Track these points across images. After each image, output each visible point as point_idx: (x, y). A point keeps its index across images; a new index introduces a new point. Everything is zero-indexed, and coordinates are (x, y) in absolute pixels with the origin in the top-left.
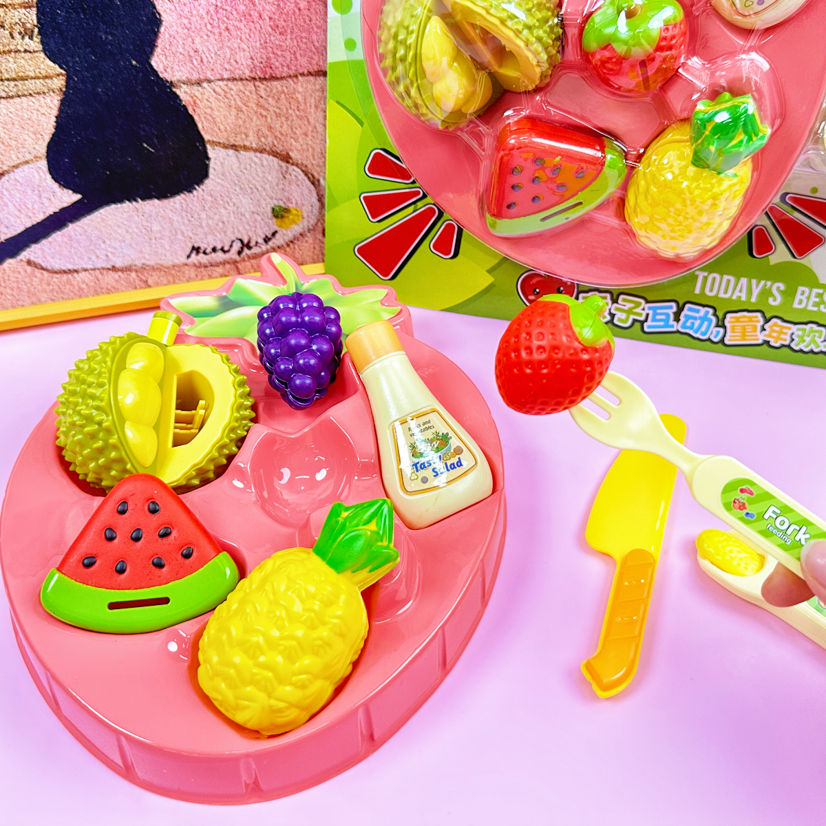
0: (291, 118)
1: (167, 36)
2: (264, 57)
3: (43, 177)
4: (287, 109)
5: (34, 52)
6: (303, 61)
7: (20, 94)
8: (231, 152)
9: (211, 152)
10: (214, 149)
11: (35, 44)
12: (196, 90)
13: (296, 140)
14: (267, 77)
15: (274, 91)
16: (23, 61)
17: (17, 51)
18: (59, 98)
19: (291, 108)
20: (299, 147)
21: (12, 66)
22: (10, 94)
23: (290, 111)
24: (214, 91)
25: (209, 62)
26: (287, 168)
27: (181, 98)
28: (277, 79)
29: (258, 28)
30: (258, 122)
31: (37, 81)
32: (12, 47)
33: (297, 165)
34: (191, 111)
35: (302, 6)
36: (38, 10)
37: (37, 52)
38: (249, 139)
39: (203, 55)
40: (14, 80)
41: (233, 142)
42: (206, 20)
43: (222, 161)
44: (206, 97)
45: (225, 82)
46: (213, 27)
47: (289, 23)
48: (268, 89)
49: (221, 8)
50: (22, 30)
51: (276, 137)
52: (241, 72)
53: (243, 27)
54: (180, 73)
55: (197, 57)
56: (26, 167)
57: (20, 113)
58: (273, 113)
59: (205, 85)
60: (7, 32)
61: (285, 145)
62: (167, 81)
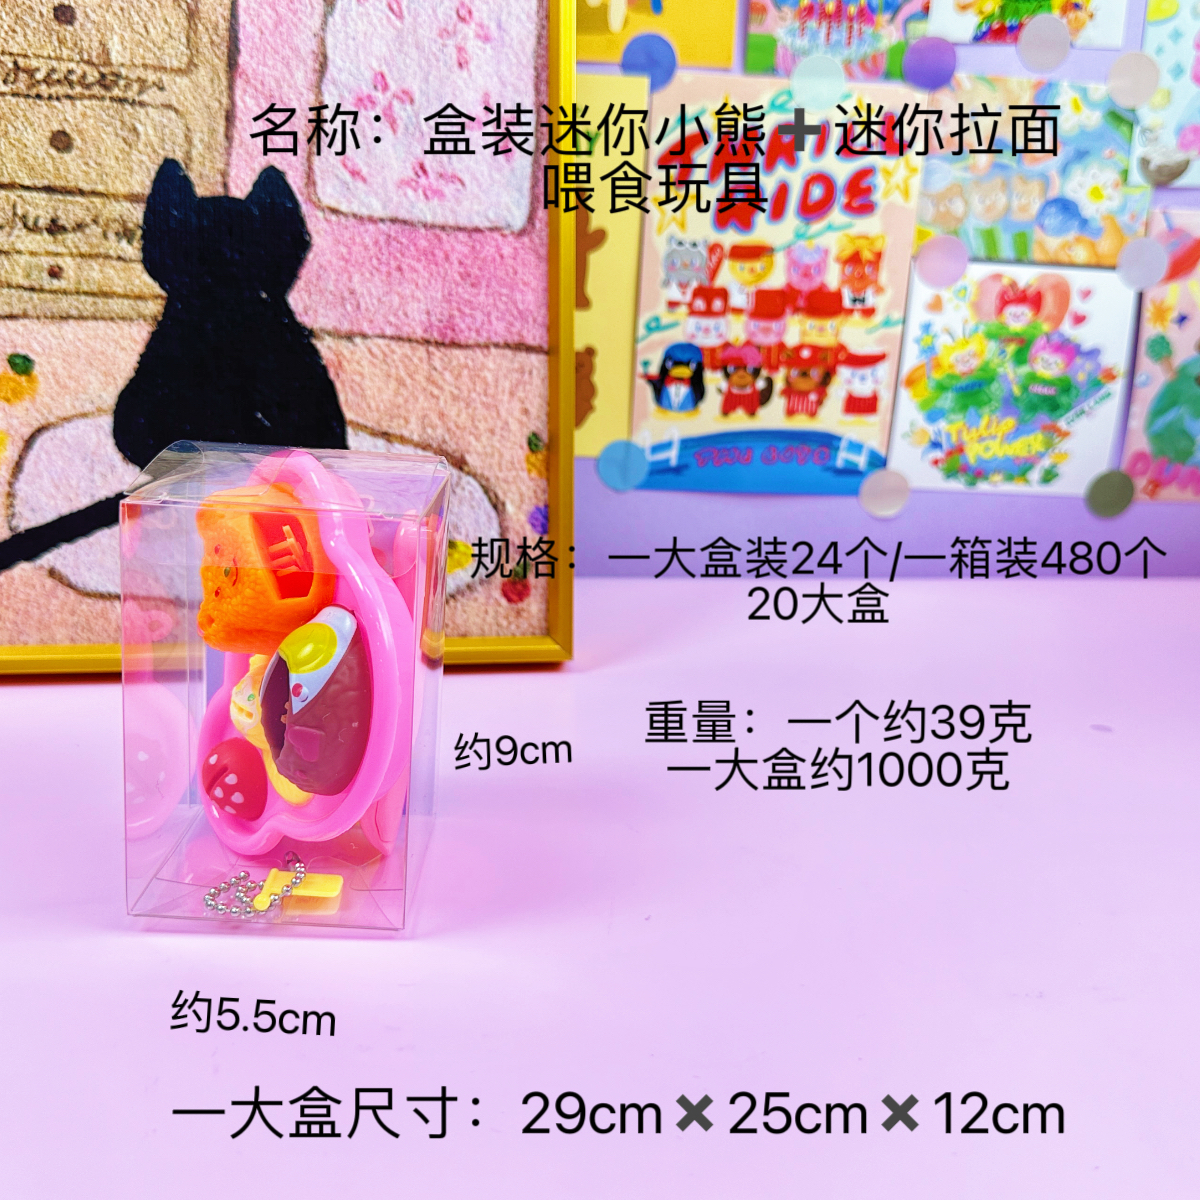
0: (473, 405)
1: (315, 266)
2: (446, 313)
3: (104, 441)
4: (469, 392)
5: (131, 261)
6: (500, 327)
7: (98, 315)
8: (381, 442)
9: (353, 438)
10: (356, 435)
11: (132, 250)
12: (344, 347)
13: (477, 439)
14: (447, 341)
15: (455, 363)
16: (112, 272)
17: (107, 257)
19: (475, 390)
20: (480, 449)
22: (85, 314)
23: (474, 395)
24: (370, 351)
25: (367, 309)
26: (460, 478)
28: (460, 346)
29: (443, 274)
30: (426, 405)
31: (126, 302)
32: (102, 250)
33: (474, 476)
34: (332, 375)
35: (505, 253)
36: (148, 207)
37: (134, 261)
38: (409, 427)
39: (361, 300)
40: (93, 294)
41: (385, 427)
42: (372, 253)
44: (356, 357)
45: (387, 341)
46: (380, 264)
47: (486, 273)
48: (446, 359)
49: (395, 239)
50: (121, 230)
51: (449, 430)
52: (411, 330)
53: (421, 270)
54: (326, 320)
55: (353, 301)
56: (83, 422)
57: (92, 343)
58: (448, 394)
59: (358, 340)
60: (100, 230)
61: (461, 442)
62: (305, 328)
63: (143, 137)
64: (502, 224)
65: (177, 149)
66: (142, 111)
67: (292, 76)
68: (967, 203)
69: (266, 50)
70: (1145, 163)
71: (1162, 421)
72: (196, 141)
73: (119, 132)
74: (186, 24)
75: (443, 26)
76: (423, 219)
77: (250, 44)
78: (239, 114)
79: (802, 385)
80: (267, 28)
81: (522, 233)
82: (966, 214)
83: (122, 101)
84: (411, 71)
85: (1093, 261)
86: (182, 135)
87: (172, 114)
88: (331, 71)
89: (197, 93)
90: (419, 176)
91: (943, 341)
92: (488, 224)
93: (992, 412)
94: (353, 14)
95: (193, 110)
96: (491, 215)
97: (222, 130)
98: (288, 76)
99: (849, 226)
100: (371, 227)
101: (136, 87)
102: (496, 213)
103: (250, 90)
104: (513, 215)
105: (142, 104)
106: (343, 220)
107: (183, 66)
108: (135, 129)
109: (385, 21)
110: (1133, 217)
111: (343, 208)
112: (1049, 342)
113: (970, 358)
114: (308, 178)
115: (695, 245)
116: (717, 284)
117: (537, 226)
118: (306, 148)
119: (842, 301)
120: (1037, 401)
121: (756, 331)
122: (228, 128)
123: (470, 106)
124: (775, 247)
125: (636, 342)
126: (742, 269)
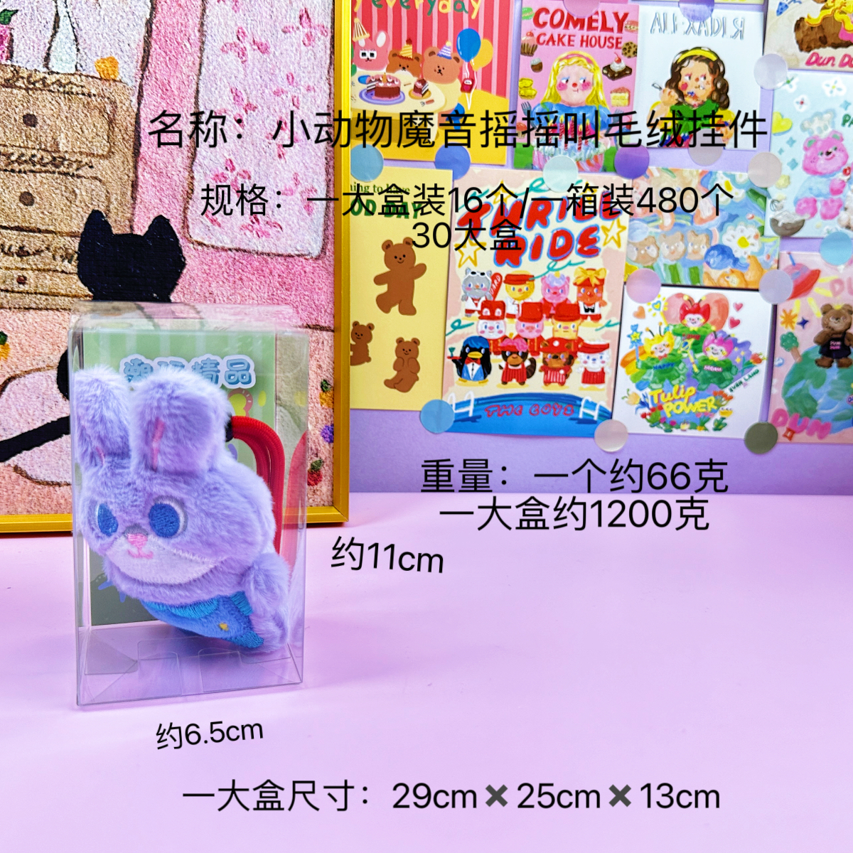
1: (188, 277)
3: (51, 386)
5: (70, 273)
6: (304, 315)
7: (49, 307)
11: (72, 267)
16: (58, 280)
17: (55, 271)
21: (48, 283)
22: (40, 306)
29: (268, 282)
31: (66, 299)
32: (52, 267)
33: (285, 407)
35: (307, 270)
36: (81, 240)
37: (72, 273)
39: (217, 298)
40: (46, 294)
42: (223, 269)
46: (229, 276)
47: (295, 282)
49: (238, 261)
50: (64, 254)
53: (254, 280)
55: (212, 299)
56: (37, 374)
57: (44, 325)
60: (50, 254)
63: (79, 197)
64: (306, 253)
65: (100, 204)
66: (79, 180)
67: (174, 160)
68: (658, 249)
70: (774, 222)
71: (793, 389)
72: (113, 200)
73: (64, 193)
74: (107, 127)
75: (268, 130)
76: (256, 249)
77: (147, 140)
78: (140, 184)
79: (555, 364)
81: (317, 258)
82: (658, 256)
83: (66, 174)
84: (249, 159)
85: (743, 286)
86: (103, 196)
87: (98, 183)
88: (199, 159)
89: (114, 170)
90: (253, 223)
91: (646, 336)
92: (297, 253)
93: (680, 382)
95: (110, 180)
96: (299, 248)
97: (129, 193)
98: (171, 160)
99: (583, 262)
100: (223, 254)
101: (75, 166)
102: (301, 246)
103: (148, 169)
104: (312, 247)
105: (79, 177)
106: (206, 249)
107: (105, 153)
108: (74, 192)
109: (232, 128)
110: (769, 257)
111: (206, 242)
112: (716, 337)
113: (664, 348)
114: (184, 223)
115: (483, 274)
116: (498, 299)
117: (327, 254)
118: (183, 205)
119: (579, 311)
120: (709, 376)
121: (524, 329)
122: (133, 192)
123: (286, 181)
124: (535, 276)
125: (445, 335)
126: (514, 289)
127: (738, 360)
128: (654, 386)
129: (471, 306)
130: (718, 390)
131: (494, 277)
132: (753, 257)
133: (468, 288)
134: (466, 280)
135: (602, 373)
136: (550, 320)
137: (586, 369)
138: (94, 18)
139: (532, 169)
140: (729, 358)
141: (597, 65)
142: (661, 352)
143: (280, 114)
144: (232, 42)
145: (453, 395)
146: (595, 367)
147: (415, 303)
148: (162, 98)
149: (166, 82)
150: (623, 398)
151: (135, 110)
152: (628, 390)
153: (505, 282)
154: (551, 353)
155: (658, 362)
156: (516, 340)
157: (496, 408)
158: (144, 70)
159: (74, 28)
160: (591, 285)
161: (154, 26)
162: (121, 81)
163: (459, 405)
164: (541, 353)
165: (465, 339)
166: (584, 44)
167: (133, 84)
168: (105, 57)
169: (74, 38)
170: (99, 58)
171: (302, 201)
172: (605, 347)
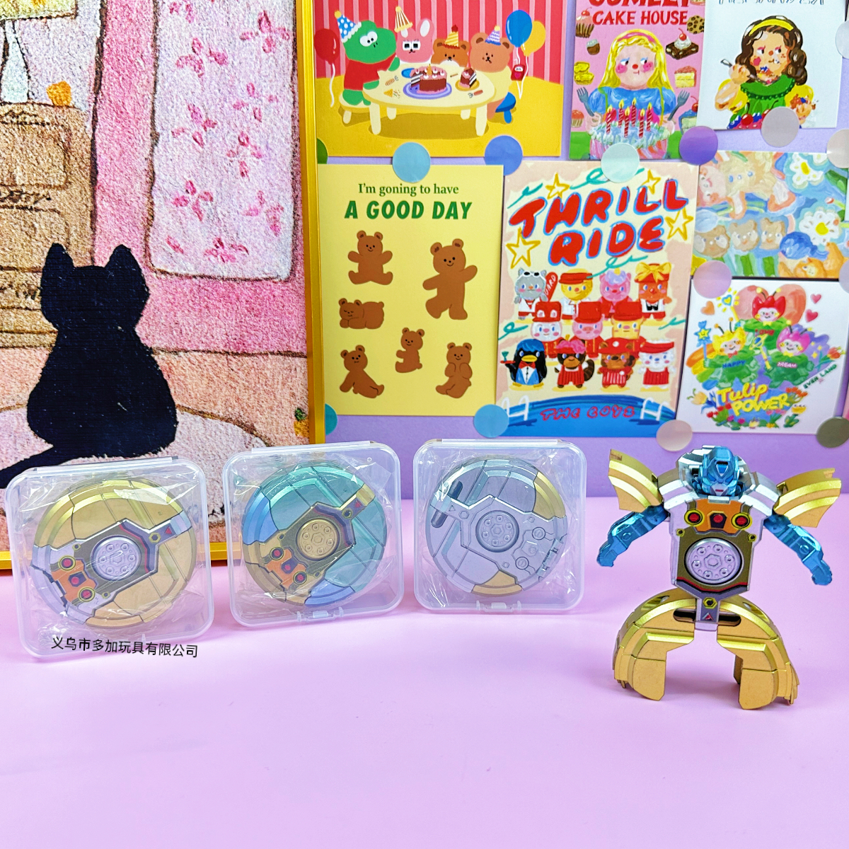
0: (258, 392)
1: (152, 308)
2: (239, 334)
3: (21, 424)
4: (255, 383)
5: (34, 310)
6: (274, 341)
7: (15, 345)
8: (199, 418)
9: (180, 417)
10: (182, 414)
11: (35, 303)
12: (173, 358)
13: (262, 413)
14: (239, 352)
15: (245, 365)
16: (22, 317)
17: (19, 308)
18: (48, 352)
19: (259, 382)
20: (264, 420)
21: (13, 320)
22: (6, 345)
23: (258, 386)
24: (190, 361)
25: (187, 334)
26: (251, 439)
27: (158, 363)
28: (248, 355)
29: (235, 308)
30: (227, 393)
31: (32, 336)
32: (16, 304)
33: (260, 437)
34: (165, 377)
35: (276, 294)
36: (43, 275)
37: (36, 310)
38: (217, 407)
39: (183, 327)
40: (12, 332)
41: (201, 408)
42: (188, 298)
43: (189, 426)
44: (180, 364)
45: (200, 354)
46: (194, 304)
47: (264, 307)
48: (240, 364)
49: (203, 288)
50: (27, 290)
51: (243, 408)
52: (216, 346)
53: (221, 307)
54: (160, 342)
55: (177, 329)
56: (8, 412)
57: (11, 363)
58: (241, 385)
59: (181, 354)
60: (14, 291)
61: (250, 416)
62: (147, 347)
63: (38, 230)
64: (275, 276)
65: (60, 236)
66: (37, 214)
67: (132, 186)
68: (729, 239)
69: (115, 170)
72: (72, 232)
73: (23, 228)
74: (63, 156)
75: (230, 148)
76: (221, 275)
77: (104, 167)
78: (99, 213)
79: (615, 365)
80: (114, 156)
81: (287, 281)
82: (728, 246)
83: (24, 208)
84: (210, 179)
85: (822, 276)
86: (63, 228)
87: (57, 215)
88: (158, 182)
89: (72, 201)
90: (217, 247)
91: (715, 334)
92: (265, 276)
93: (751, 380)
94: (170, 143)
95: (69, 211)
96: (266, 271)
97: (88, 224)
98: (129, 187)
99: (644, 258)
100: (188, 281)
101: (32, 199)
102: (269, 269)
103: (106, 197)
104: (280, 269)
105: (37, 210)
106: (169, 277)
107: (62, 184)
108: (33, 226)
109: (191, 147)
111: (169, 270)
112: (791, 332)
113: (735, 345)
114: (145, 251)
115: (537, 274)
116: (553, 299)
117: (297, 275)
118: (143, 232)
119: (641, 309)
120: (783, 372)
121: (581, 330)
122: (92, 222)
123: (250, 201)
124: (593, 274)
125: (498, 339)
126: (570, 289)
127: (815, 355)
128: (722, 385)
129: (524, 307)
130: (792, 387)
131: (549, 277)
132: (832, 244)
133: (521, 290)
134: (520, 281)
135: (666, 373)
136: (609, 320)
137: (648, 369)
138: (44, 42)
139: (589, 159)
140: (805, 354)
141: (659, 43)
142: (731, 349)
143: (240, 129)
144: (187, 55)
145: (507, 399)
146: (658, 367)
147: (466, 307)
148: (117, 121)
149: (121, 104)
150: (688, 398)
151: (90, 136)
152: (694, 390)
153: (561, 282)
154: (611, 354)
155: (727, 360)
156: (573, 342)
157: (551, 412)
158: (97, 93)
159: (23, 54)
160: (653, 281)
161: (105, 46)
162: (74, 107)
163: (513, 410)
164: (600, 355)
165: (519, 342)
166: (646, 21)
167: (86, 109)
168: (57, 82)
169: (24, 65)
170: (51, 84)
171: (269, 220)
172: (670, 346)
